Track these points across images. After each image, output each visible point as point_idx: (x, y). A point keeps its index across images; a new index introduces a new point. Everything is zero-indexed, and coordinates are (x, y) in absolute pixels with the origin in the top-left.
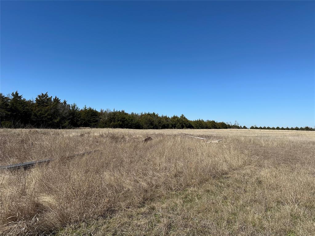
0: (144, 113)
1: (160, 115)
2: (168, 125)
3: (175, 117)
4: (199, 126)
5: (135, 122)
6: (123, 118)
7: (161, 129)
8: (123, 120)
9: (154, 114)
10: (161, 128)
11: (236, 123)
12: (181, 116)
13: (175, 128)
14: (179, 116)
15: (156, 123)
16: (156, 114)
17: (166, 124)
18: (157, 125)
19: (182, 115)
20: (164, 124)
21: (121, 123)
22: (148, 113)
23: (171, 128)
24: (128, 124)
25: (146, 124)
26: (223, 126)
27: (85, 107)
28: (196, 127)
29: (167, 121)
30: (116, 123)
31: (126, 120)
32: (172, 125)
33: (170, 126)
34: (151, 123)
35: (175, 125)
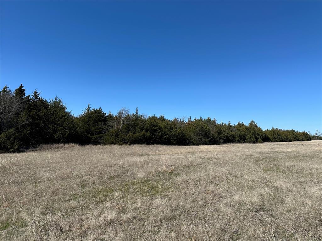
0: (193, 119)
1: (218, 122)
2: (233, 137)
4: (277, 137)
5: (177, 132)
6: (154, 126)
7: (223, 143)
8: (154, 128)
9: (209, 120)
10: (222, 141)
11: (318, 133)
12: (250, 122)
13: (245, 142)
14: (247, 124)
15: (214, 133)
16: (212, 120)
17: (230, 136)
18: (216, 137)
19: (252, 121)
20: (227, 136)
21: (148, 134)
22: (199, 119)
23: (239, 142)
24: (163, 136)
25: (197, 135)
26: (306, 137)
27: (89, 108)
28: (274, 139)
29: (231, 131)
30: (137, 134)
31: (160, 128)
32: (240, 137)
33: (238, 138)
34: (206, 134)
35: (244, 136)
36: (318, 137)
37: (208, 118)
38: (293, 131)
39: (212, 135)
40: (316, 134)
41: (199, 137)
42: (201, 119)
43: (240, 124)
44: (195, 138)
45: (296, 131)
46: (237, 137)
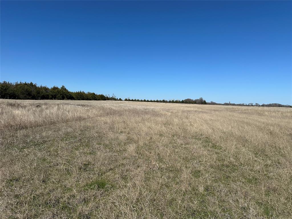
0: (19, 83)
1: (39, 85)
2: (48, 95)
3: (55, 88)
4: (80, 97)
9: (31, 84)
13: (55, 99)
14: (60, 87)
15: (34, 93)
17: (46, 95)
18: (35, 96)
19: (63, 86)
20: (43, 95)
22: (24, 83)
26: (103, 98)
28: (77, 98)
29: (47, 92)
32: (52, 96)
34: (29, 93)
35: (55, 95)
36: (113, 98)
37: (31, 83)
38: (94, 94)
39: (33, 94)
40: (113, 97)
41: (24, 95)
42: (26, 83)
43: (55, 87)
44: (21, 96)
45: (96, 94)
46: (50, 96)
